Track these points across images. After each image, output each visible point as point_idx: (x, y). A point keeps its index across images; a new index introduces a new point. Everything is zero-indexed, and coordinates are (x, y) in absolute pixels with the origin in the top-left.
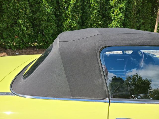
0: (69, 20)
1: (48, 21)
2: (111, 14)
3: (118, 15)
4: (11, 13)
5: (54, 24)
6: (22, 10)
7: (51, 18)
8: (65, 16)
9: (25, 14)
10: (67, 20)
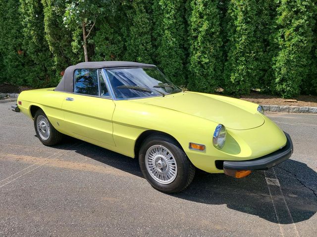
0: (199, 54)
1: (170, 56)
2: (277, 39)
3: (292, 38)
4: (132, 51)
5: (178, 60)
6: (143, 45)
7: (174, 53)
8: (194, 49)
9: (146, 50)
10: (196, 53)
